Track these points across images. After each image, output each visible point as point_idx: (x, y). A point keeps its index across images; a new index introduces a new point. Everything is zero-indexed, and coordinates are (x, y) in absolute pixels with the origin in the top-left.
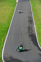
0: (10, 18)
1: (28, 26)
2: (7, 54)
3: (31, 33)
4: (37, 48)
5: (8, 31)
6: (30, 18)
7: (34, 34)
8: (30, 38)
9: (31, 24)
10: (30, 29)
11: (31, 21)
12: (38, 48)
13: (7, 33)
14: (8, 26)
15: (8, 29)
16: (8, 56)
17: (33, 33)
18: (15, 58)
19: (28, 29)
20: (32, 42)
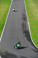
0: (6, 15)
1: (22, 23)
2: (3, 50)
3: (25, 30)
4: (30, 43)
5: (3, 28)
6: (24, 16)
7: (27, 31)
8: (24, 34)
9: (25, 21)
10: (24, 26)
11: (25, 18)
12: (32, 44)
13: (3, 29)
14: (4, 23)
15: (4, 25)
16: (4, 51)
17: (27, 29)
18: (10, 53)
19: (22, 26)
20: (25, 38)
